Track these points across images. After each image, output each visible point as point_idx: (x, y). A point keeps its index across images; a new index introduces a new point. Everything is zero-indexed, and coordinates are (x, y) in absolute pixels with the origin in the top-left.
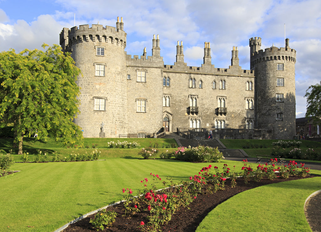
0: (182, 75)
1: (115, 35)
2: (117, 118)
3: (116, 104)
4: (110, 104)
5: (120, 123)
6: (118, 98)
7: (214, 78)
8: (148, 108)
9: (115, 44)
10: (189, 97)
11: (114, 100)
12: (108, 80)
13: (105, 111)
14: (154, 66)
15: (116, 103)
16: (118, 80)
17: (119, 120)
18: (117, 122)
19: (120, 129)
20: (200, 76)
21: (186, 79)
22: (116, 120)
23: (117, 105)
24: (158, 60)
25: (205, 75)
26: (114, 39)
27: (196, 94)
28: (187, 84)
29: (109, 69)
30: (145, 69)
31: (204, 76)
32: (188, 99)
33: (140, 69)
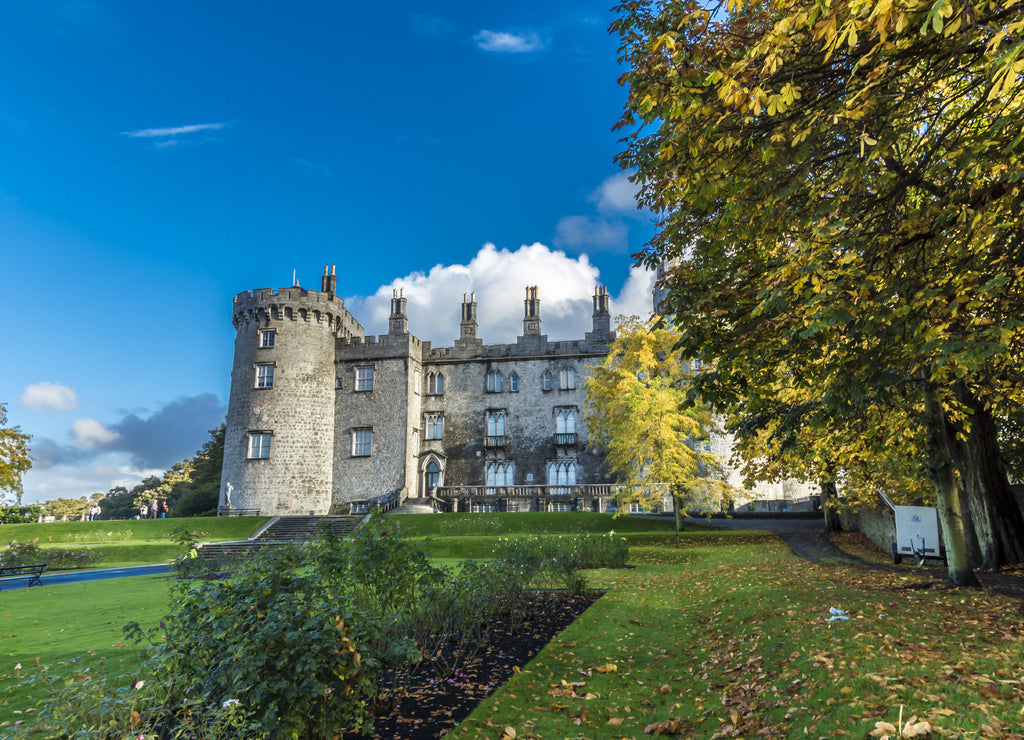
0: (472, 366)
1: (298, 303)
2: (296, 471)
3: (293, 443)
4: (280, 444)
5: (303, 482)
6: (301, 430)
7: (546, 365)
8: (376, 446)
9: (301, 320)
10: (485, 415)
11: (290, 435)
12: (279, 395)
13: (266, 459)
14: (391, 355)
15: (296, 439)
16: (305, 391)
17: (301, 477)
18: (294, 481)
19: (302, 495)
20: (512, 364)
21: (480, 373)
22: (293, 477)
23: (296, 444)
24: (400, 341)
25: (525, 360)
26: (295, 310)
27: (502, 407)
28: (482, 385)
29: (283, 371)
30: (371, 363)
31: (522, 363)
32: (484, 419)
33: (363, 364)
